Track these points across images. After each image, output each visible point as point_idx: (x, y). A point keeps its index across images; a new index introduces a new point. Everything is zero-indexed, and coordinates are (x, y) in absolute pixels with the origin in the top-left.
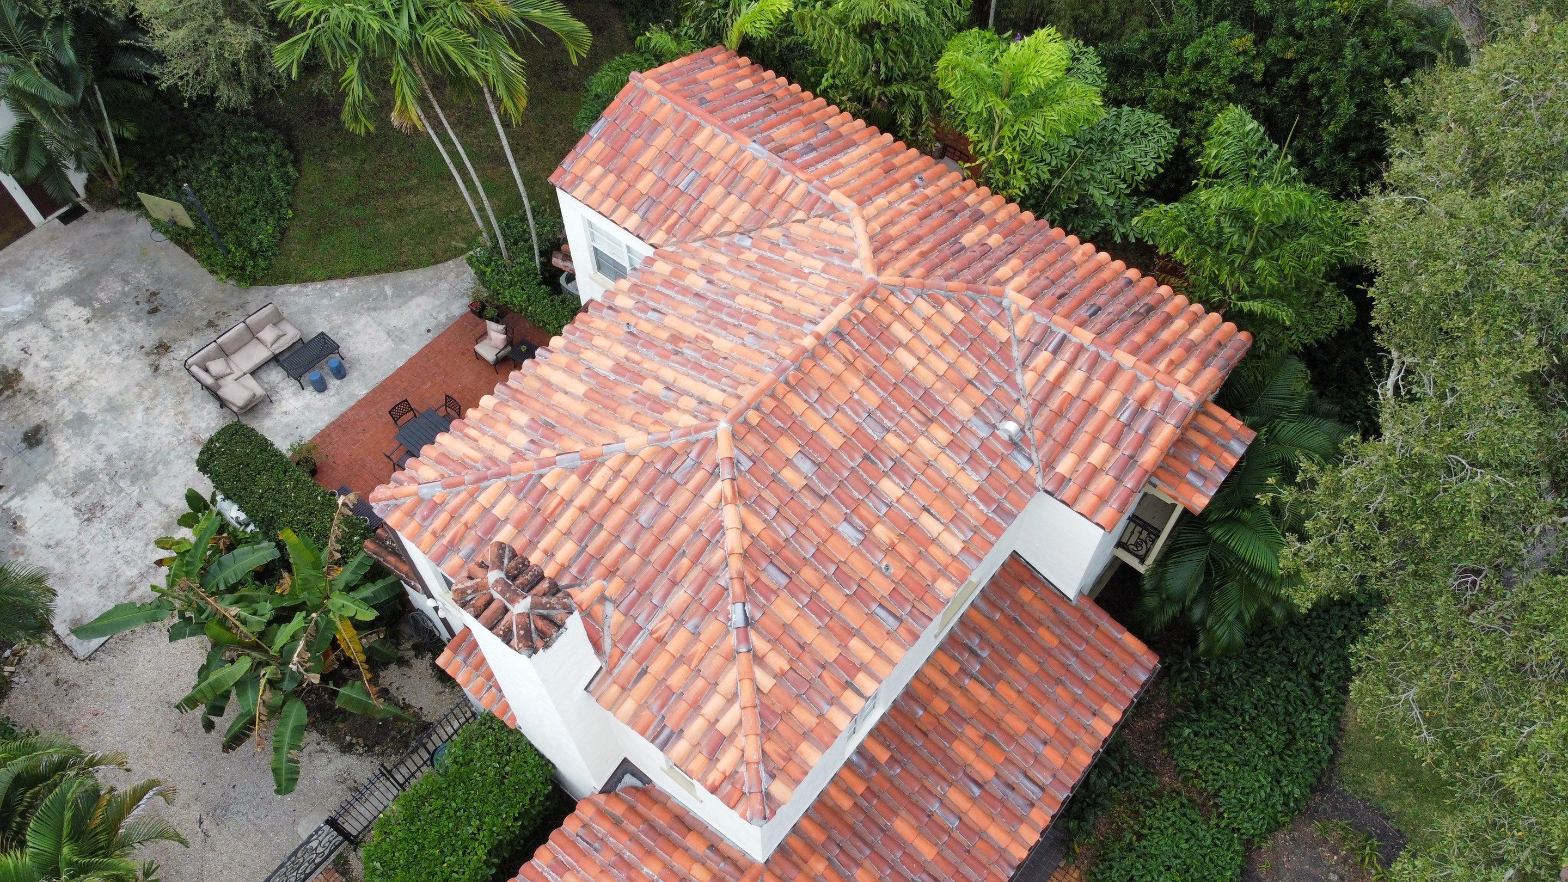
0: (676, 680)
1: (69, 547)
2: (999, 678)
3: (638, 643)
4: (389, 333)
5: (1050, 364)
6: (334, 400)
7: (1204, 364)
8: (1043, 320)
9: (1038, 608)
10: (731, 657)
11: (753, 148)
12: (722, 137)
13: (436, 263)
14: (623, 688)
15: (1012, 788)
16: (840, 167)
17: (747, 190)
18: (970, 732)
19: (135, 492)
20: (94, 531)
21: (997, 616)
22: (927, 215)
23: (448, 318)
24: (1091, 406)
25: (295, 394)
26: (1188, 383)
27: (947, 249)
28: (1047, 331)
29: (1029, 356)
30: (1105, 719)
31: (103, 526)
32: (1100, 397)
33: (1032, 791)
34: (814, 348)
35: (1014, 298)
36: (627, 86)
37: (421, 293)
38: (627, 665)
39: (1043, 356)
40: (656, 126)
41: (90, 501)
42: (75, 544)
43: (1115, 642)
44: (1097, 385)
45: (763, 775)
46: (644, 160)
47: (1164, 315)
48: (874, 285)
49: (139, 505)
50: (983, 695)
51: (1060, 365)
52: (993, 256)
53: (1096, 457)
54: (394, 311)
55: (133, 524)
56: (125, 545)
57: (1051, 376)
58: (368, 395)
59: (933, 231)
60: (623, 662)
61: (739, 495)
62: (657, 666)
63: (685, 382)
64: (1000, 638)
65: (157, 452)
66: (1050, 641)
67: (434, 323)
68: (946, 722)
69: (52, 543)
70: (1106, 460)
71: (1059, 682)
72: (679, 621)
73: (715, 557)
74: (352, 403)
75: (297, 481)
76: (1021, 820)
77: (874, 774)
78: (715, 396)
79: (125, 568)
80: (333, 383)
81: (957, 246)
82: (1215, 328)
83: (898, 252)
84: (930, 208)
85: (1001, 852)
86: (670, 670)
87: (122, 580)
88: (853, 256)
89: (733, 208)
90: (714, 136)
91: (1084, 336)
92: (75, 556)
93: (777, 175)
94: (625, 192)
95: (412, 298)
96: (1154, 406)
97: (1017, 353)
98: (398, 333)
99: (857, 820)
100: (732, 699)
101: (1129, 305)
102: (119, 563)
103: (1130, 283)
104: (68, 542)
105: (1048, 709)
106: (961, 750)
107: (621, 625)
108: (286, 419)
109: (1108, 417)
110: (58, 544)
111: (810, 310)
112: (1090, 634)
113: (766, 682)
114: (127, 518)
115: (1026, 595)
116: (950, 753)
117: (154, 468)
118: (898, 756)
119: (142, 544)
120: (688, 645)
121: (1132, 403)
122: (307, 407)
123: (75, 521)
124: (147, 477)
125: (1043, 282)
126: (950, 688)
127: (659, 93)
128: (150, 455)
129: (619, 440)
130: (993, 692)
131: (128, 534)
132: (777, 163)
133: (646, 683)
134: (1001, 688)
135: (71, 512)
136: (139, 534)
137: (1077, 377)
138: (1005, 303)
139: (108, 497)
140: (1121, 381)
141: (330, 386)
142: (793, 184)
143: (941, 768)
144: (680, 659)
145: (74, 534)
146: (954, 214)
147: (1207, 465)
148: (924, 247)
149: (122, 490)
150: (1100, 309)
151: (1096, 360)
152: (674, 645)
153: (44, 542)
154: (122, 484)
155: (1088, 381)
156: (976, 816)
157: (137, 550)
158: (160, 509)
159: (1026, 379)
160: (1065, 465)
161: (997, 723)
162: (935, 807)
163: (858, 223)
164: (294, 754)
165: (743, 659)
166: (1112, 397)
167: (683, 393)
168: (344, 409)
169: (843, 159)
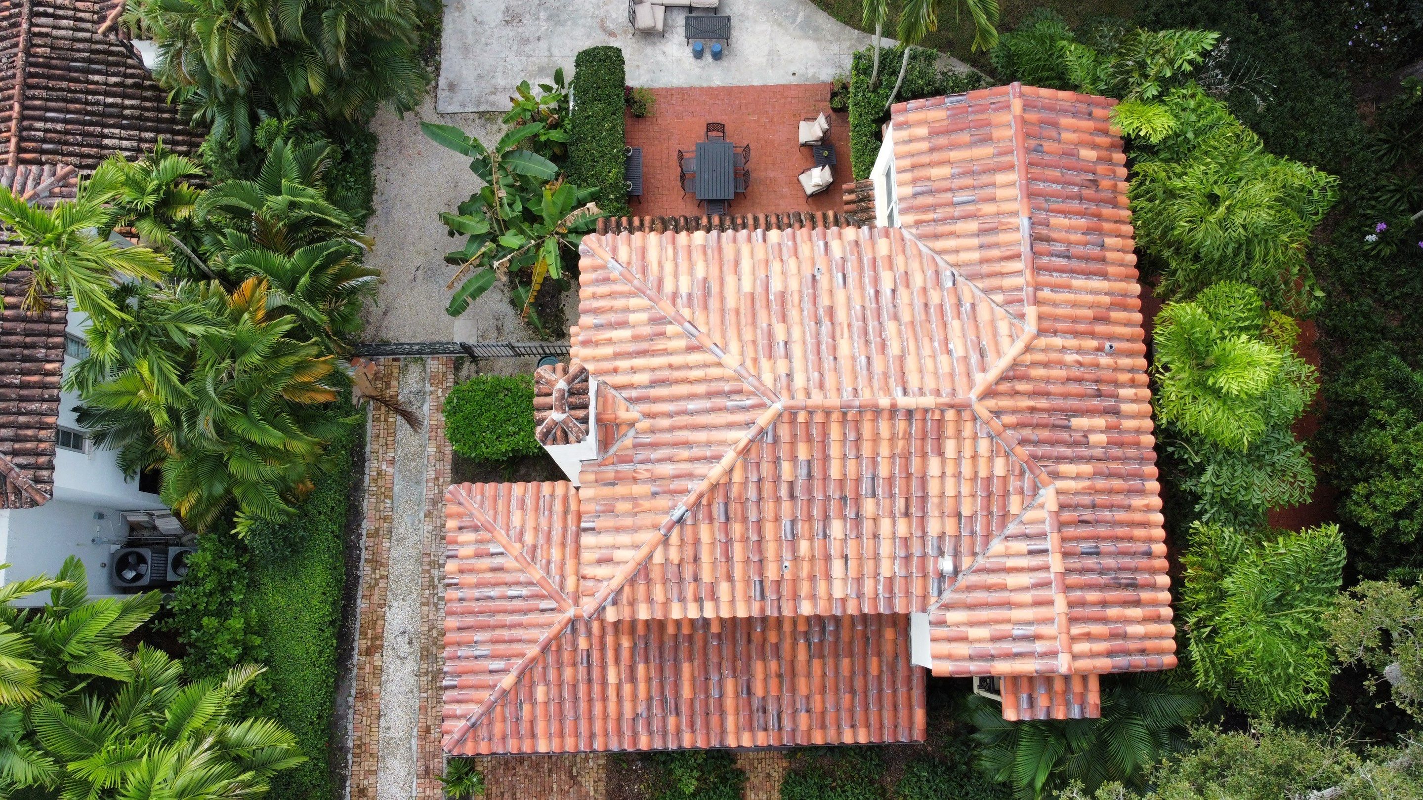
0: (623, 506)
1: (485, 31)
2: (822, 657)
3: (625, 468)
4: (771, 53)
5: (1019, 555)
6: (697, 71)
7: (1110, 654)
8: (1047, 528)
9: (888, 648)
10: (656, 527)
11: (1024, 222)
12: (1015, 192)
13: (847, 23)
14: (596, 481)
15: (765, 711)
16: (1068, 288)
17: (990, 246)
18: (773, 665)
19: (544, 26)
20: (504, 33)
21: (859, 628)
22: (1079, 380)
23: (813, 76)
24: (1008, 605)
25: (680, 44)
26: (1075, 657)
27: (1056, 419)
28: (1043, 536)
29: (1016, 537)
30: (855, 735)
31: (511, 34)
32: (1020, 605)
33: (772, 722)
34: (882, 410)
35: (1048, 497)
36: (1004, 88)
37: (817, 40)
38: (609, 472)
39: (1022, 546)
40: (987, 140)
41: (517, 10)
42: (489, 32)
43: (910, 708)
44: (1027, 597)
45: (610, 598)
46: (954, 155)
47: (1136, 598)
48: (967, 406)
49: (539, 39)
50: (802, 656)
51: (1024, 562)
52: (1083, 451)
53: (974, 633)
54: (788, 38)
55: (526, 49)
56: (512, 59)
57: (1010, 563)
58: (718, 88)
59: (1066, 396)
60: (610, 468)
61: (745, 452)
62: (620, 490)
63: (797, 350)
64: (847, 640)
65: (577, 10)
66: (873, 670)
67: (803, 71)
68: (768, 648)
69: (479, 19)
70: (979, 641)
71: (853, 692)
72: (654, 479)
73: (700, 468)
74: (705, 85)
75: (614, 127)
76: (751, 729)
77: (701, 632)
78: (799, 381)
79: (500, 74)
80: (708, 57)
81: (1066, 423)
82: (1161, 636)
83: (1017, 393)
84: (1087, 376)
85: (723, 731)
86: (624, 498)
87: (493, 81)
88: (983, 369)
89: (968, 249)
90: (1013, 184)
91: (1056, 563)
92: (483, 40)
93: (1016, 256)
94: (923, 166)
95: (809, 38)
96: (1039, 647)
97: (1012, 528)
98: (775, 58)
99: (669, 644)
100: (637, 547)
101: (1121, 569)
102: (500, 69)
103: (1149, 554)
104: (486, 27)
105: (830, 698)
106: (758, 667)
107: (627, 448)
108: (661, 58)
109: (1008, 621)
110: (481, 23)
111: (913, 382)
112: (902, 690)
113: (658, 558)
114: (526, 41)
115: (889, 634)
116: (753, 662)
117: (566, 21)
118: (724, 636)
119: (520, 67)
120: (644, 497)
121: (1031, 630)
122: (679, 61)
123: (500, 16)
124: (558, 23)
125: (1086, 500)
126: (788, 635)
127: (1015, 117)
128: (571, 8)
129: (725, 350)
130: (809, 661)
131: (519, 53)
132: (1025, 249)
133: (607, 491)
134: (816, 664)
135: (503, 7)
136: (524, 59)
137: (1025, 579)
138: (1042, 492)
139: (528, 16)
140: (1043, 612)
141: (704, 59)
142: (1019, 273)
143: (739, 664)
144: (633, 499)
145: (493, 25)
146: (1099, 394)
147: (1042, 701)
148: (1043, 403)
149: (538, 19)
150: (1098, 554)
151: (1046, 584)
152: (638, 489)
153: (475, 14)
154: (543, 15)
155: (1027, 589)
156: (729, 703)
157: (515, 69)
158: (546, 53)
159: (997, 546)
160: (953, 616)
161: (794, 674)
162: (715, 678)
163: (1020, 345)
164: (469, 300)
165: (658, 535)
166: (1028, 614)
167: (788, 356)
168: (697, 84)
169: (1078, 282)
